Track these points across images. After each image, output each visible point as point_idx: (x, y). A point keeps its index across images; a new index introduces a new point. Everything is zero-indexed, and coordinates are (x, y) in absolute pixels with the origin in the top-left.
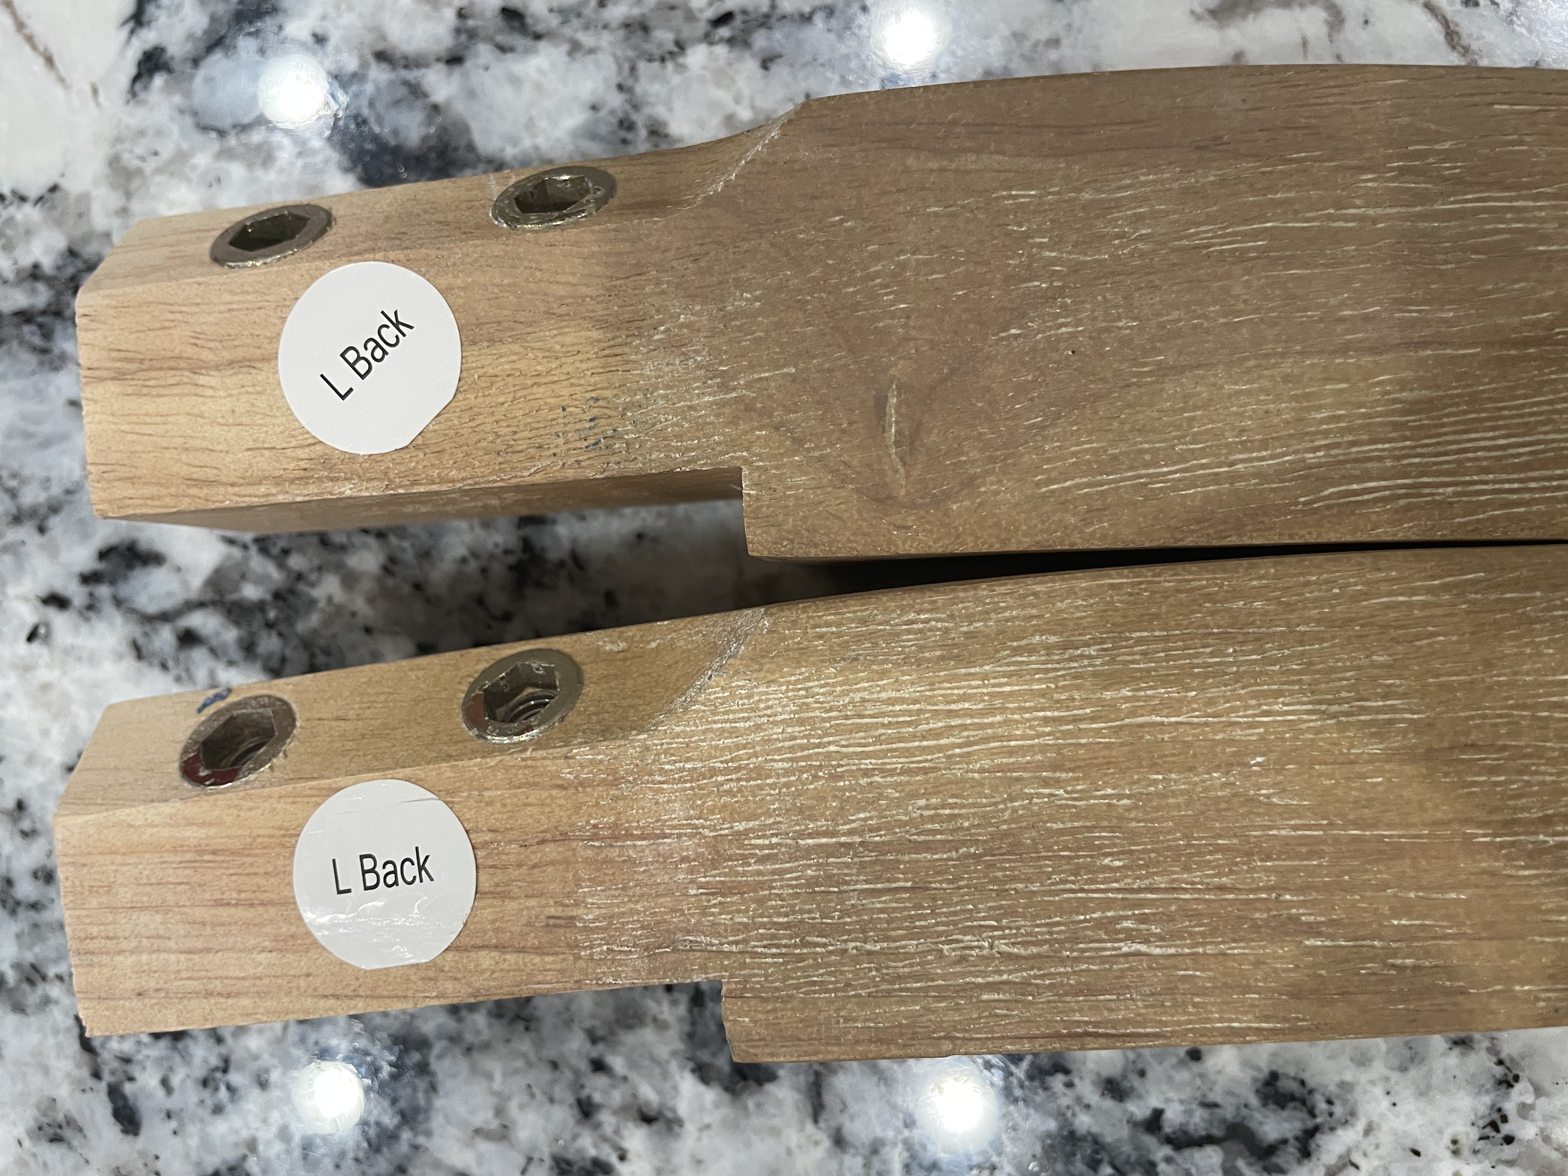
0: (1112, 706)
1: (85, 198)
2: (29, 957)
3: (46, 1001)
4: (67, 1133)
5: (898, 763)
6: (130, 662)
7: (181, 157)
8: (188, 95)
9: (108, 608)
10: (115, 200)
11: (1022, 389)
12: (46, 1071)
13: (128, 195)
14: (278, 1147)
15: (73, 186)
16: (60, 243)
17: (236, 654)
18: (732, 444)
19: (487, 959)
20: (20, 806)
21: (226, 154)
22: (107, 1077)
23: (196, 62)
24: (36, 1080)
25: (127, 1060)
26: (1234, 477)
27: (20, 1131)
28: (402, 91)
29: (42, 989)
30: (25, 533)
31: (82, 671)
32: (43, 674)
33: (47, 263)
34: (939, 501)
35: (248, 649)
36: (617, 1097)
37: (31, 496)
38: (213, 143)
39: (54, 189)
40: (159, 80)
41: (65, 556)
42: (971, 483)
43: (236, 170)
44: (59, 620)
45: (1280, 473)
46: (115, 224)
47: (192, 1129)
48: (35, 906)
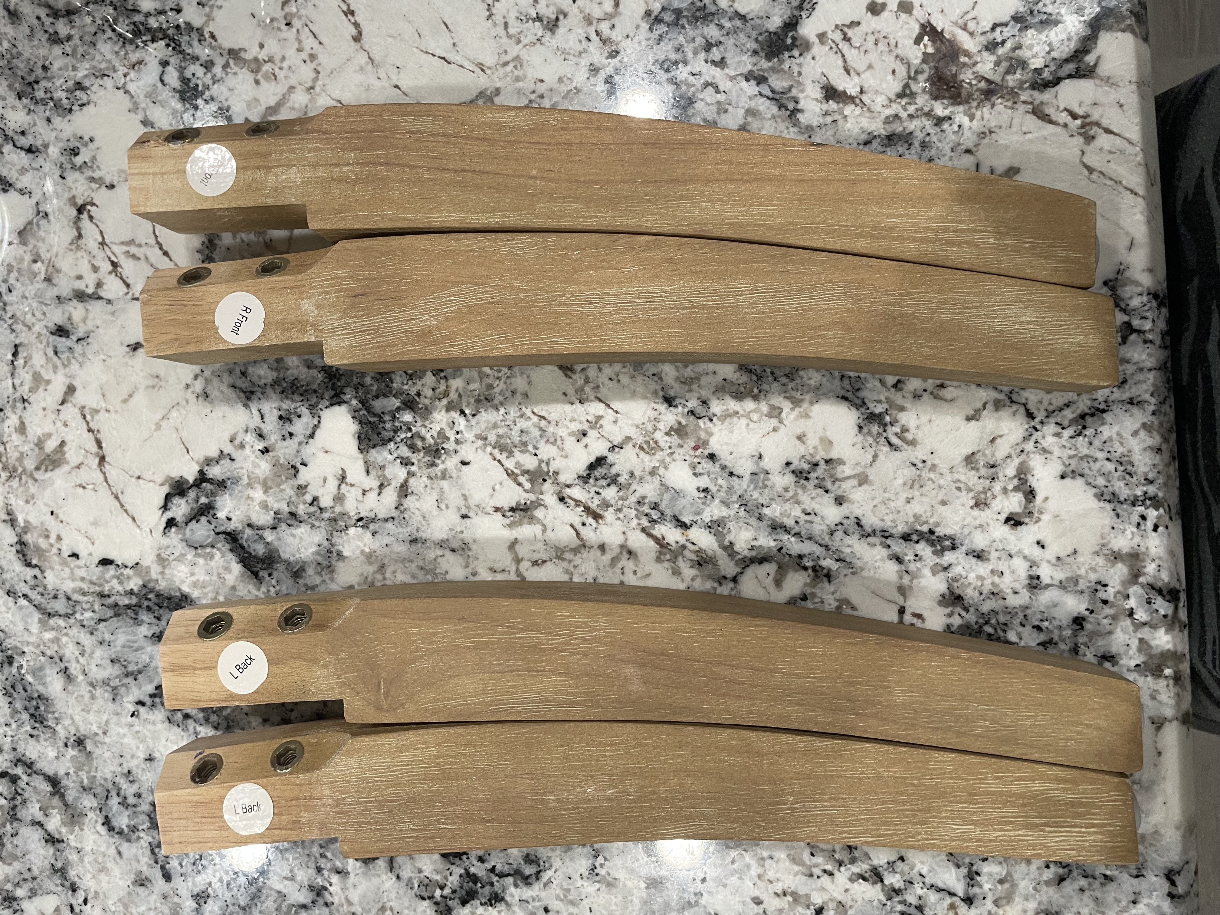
0: (438, 764)
1: (148, 568)
2: (132, 823)
3: (139, 838)
4: (146, 883)
5: (384, 779)
6: (167, 724)
7: (183, 555)
8: (184, 534)
9: (159, 706)
10: (160, 569)
11: (415, 681)
12: (138, 862)
13: (164, 567)
14: (219, 884)
15: (145, 563)
16: (141, 582)
17: (203, 722)
18: (340, 693)
19: (277, 832)
20: (129, 772)
21: (197, 555)
22: (160, 863)
23: (186, 524)
24: (135, 865)
25: (167, 857)
26: (468, 704)
27: (129, 883)
28: (256, 537)
29: (137, 834)
30: (130, 680)
31: (150, 727)
32: (137, 728)
33: (136, 589)
34: (395, 709)
35: (207, 720)
36: (329, 866)
37: (132, 668)
38: (193, 552)
39: (137, 564)
40: (173, 529)
41: (143, 688)
42: (402, 705)
43: (201, 561)
44: (142, 710)
45: (479, 703)
46: (160, 577)
47: (189, 879)
48: (134, 806)
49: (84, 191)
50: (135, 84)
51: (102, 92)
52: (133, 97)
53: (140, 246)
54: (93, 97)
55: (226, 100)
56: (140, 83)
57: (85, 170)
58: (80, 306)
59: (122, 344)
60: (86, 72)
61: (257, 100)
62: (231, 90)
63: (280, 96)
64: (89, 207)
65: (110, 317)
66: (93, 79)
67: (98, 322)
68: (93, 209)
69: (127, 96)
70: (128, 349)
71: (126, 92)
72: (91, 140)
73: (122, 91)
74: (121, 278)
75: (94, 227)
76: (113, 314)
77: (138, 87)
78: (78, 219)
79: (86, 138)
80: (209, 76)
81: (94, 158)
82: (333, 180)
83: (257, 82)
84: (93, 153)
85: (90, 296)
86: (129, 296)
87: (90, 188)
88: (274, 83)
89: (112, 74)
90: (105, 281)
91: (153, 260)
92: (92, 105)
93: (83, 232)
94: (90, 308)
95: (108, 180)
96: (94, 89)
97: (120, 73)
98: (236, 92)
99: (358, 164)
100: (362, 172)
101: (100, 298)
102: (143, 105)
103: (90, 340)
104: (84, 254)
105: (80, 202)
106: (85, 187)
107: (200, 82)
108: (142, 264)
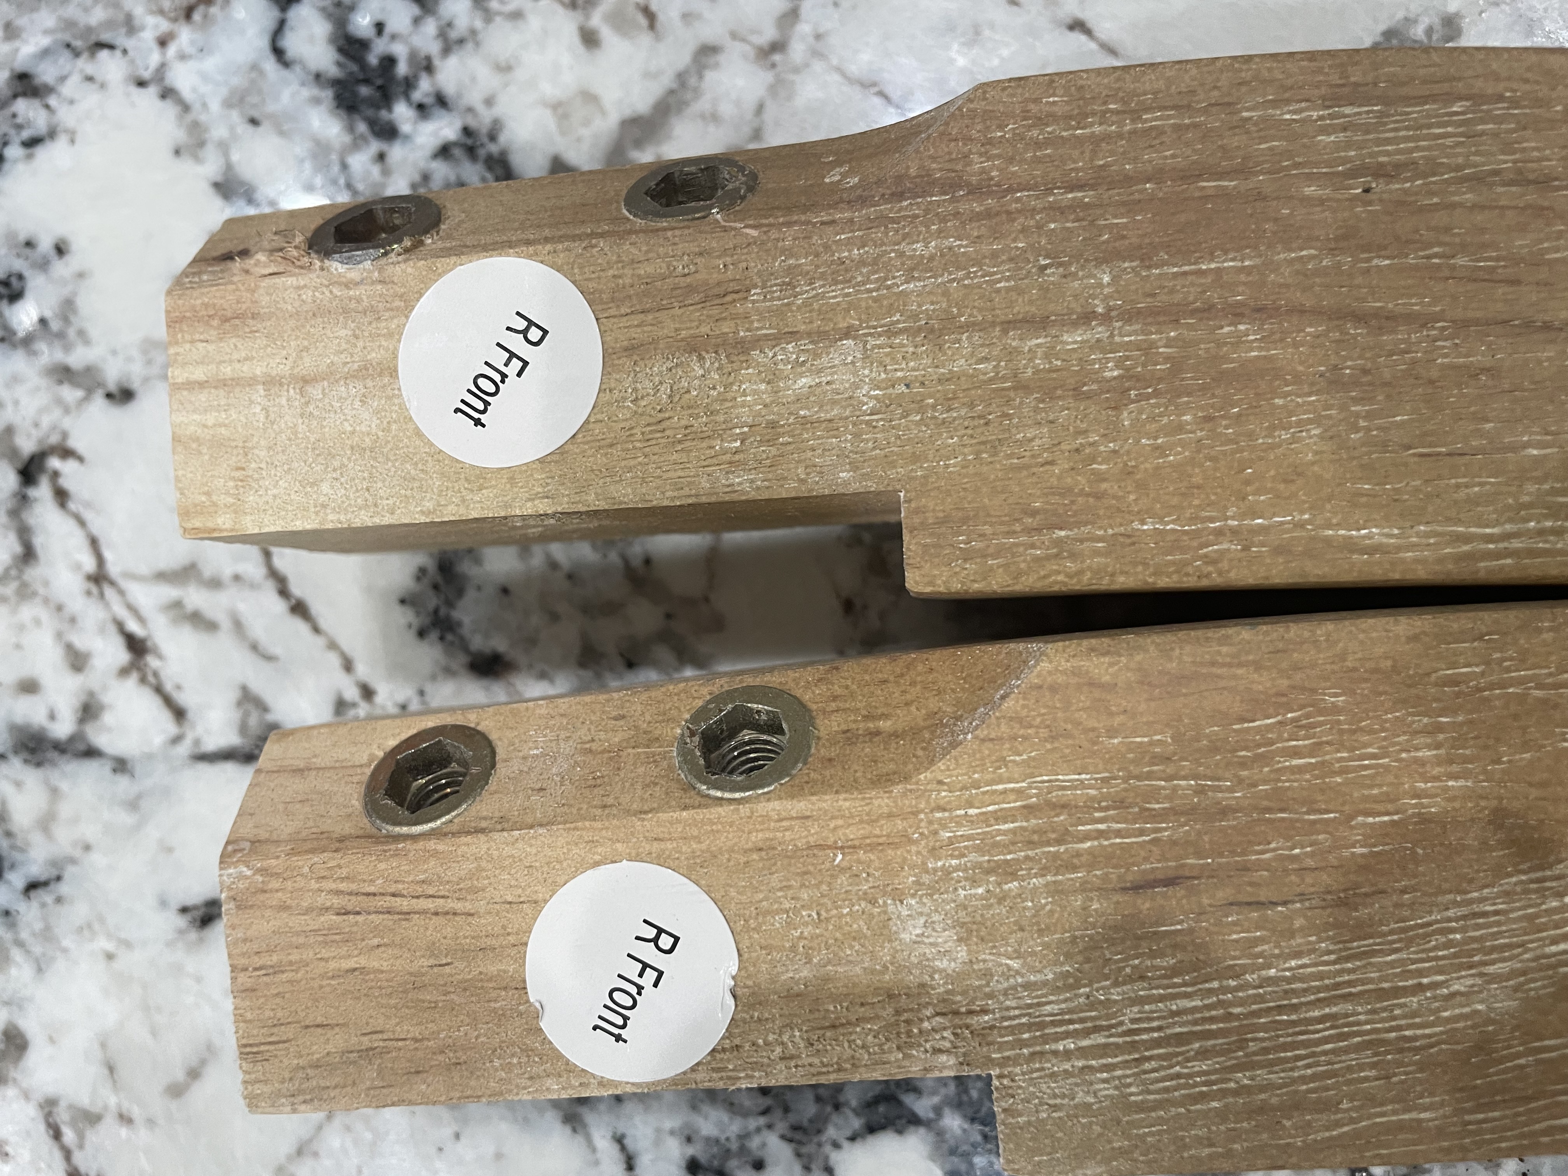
49: (41, 411)
50: (192, 65)
51: (90, 99)
52: (186, 108)
53: (215, 584)
54: (66, 116)
55: (489, 102)
56: (210, 64)
57: (42, 346)
58: (31, 777)
59: (163, 903)
60: (45, 41)
61: (589, 98)
62: (505, 68)
63: (667, 81)
64: (54, 463)
65: (126, 819)
66: (65, 58)
67: (90, 831)
68: (65, 467)
69: (169, 109)
70: (181, 922)
71: (167, 93)
72: (60, 250)
73: (152, 91)
74: (159, 690)
75: (70, 525)
76: (133, 805)
77: (205, 77)
78: (22, 500)
79: (45, 245)
80: (430, 27)
81: (68, 308)
82: (1023, 387)
83: (590, 39)
84: (66, 291)
85: (61, 748)
86: (184, 749)
87: (59, 401)
88: (645, 39)
89: (121, 40)
90: (106, 698)
91: (258, 630)
92: (62, 142)
93: (38, 541)
94: (64, 786)
95: (112, 375)
96: (67, 89)
97: (148, 36)
98: (520, 74)
99: (1129, 316)
100: (1147, 349)
101: (91, 753)
102: (218, 132)
103: (64, 888)
104: (44, 615)
105: (27, 445)
106: (43, 399)
107: (400, 50)
108: (225, 640)
